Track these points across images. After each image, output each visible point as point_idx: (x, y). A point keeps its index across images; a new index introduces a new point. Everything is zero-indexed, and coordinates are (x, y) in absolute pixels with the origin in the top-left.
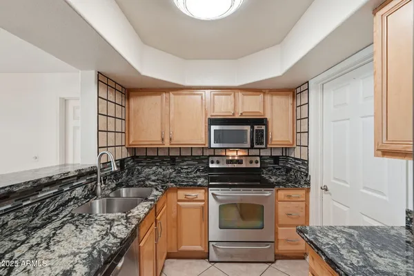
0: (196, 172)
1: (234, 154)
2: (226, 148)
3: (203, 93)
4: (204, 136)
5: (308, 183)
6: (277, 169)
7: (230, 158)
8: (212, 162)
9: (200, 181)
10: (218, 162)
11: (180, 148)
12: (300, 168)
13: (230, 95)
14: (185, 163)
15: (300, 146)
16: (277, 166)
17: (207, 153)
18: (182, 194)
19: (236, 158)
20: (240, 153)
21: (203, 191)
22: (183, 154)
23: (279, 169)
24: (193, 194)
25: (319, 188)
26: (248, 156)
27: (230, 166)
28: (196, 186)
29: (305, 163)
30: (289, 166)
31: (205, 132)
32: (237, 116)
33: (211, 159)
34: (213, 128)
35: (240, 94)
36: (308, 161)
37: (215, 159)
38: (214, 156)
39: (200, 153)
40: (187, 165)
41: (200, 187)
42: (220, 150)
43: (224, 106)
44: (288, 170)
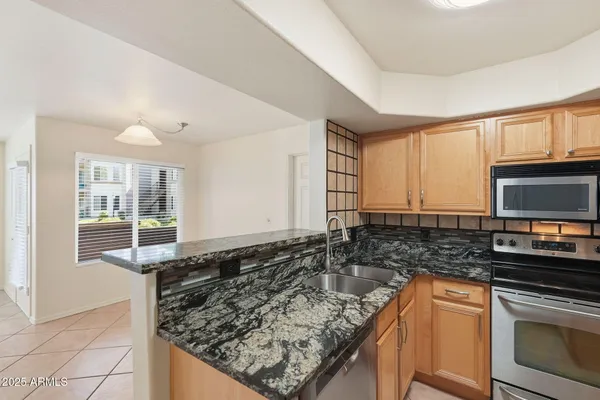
0: (467, 257)
1: (555, 230)
2: (531, 220)
3: (481, 125)
4: (482, 198)
7: (543, 238)
8: (500, 243)
9: (474, 273)
10: (513, 244)
11: (438, 215)
13: (541, 120)
14: (446, 240)
17: (489, 226)
18: (440, 287)
19: (558, 239)
20: (568, 230)
21: (481, 289)
22: (442, 226)
24: (460, 290)
26: (592, 236)
27: (542, 252)
28: (464, 279)
31: (486, 190)
32: (558, 159)
33: (496, 237)
34: (502, 183)
37: (507, 237)
38: (505, 232)
39: (474, 226)
40: (448, 244)
41: (475, 281)
42: (517, 222)
43: (529, 142)
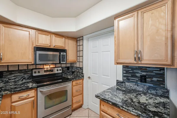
0: (23, 80)
1: (48, 67)
2: (43, 64)
3: (31, 31)
4: (31, 57)
5: (83, 77)
6: (68, 72)
7: (46, 69)
8: (35, 72)
9: (30, 85)
10: (39, 72)
11: (8, 65)
12: (79, 71)
13: (48, 35)
14: (13, 75)
15: (79, 62)
16: (68, 71)
17: (31, 67)
19: (49, 69)
20: (52, 66)
22: (10, 69)
23: (69, 72)
25: (87, 78)
26: (56, 67)
28: (28, 89)
29: (82, 69)
30: (74, 70)
31: (32, 55)
32: (52, 47)
33: (34, 71)
34: (38, 53)
35: (54, 36)
36: (83, 68)
37: (37, 71)
38: (36, 69)
39: (25, 68)
40: (13, 77)
41: (32, 89)
42: (40, 65)
43: (44, 41)
44: (73, 72)
